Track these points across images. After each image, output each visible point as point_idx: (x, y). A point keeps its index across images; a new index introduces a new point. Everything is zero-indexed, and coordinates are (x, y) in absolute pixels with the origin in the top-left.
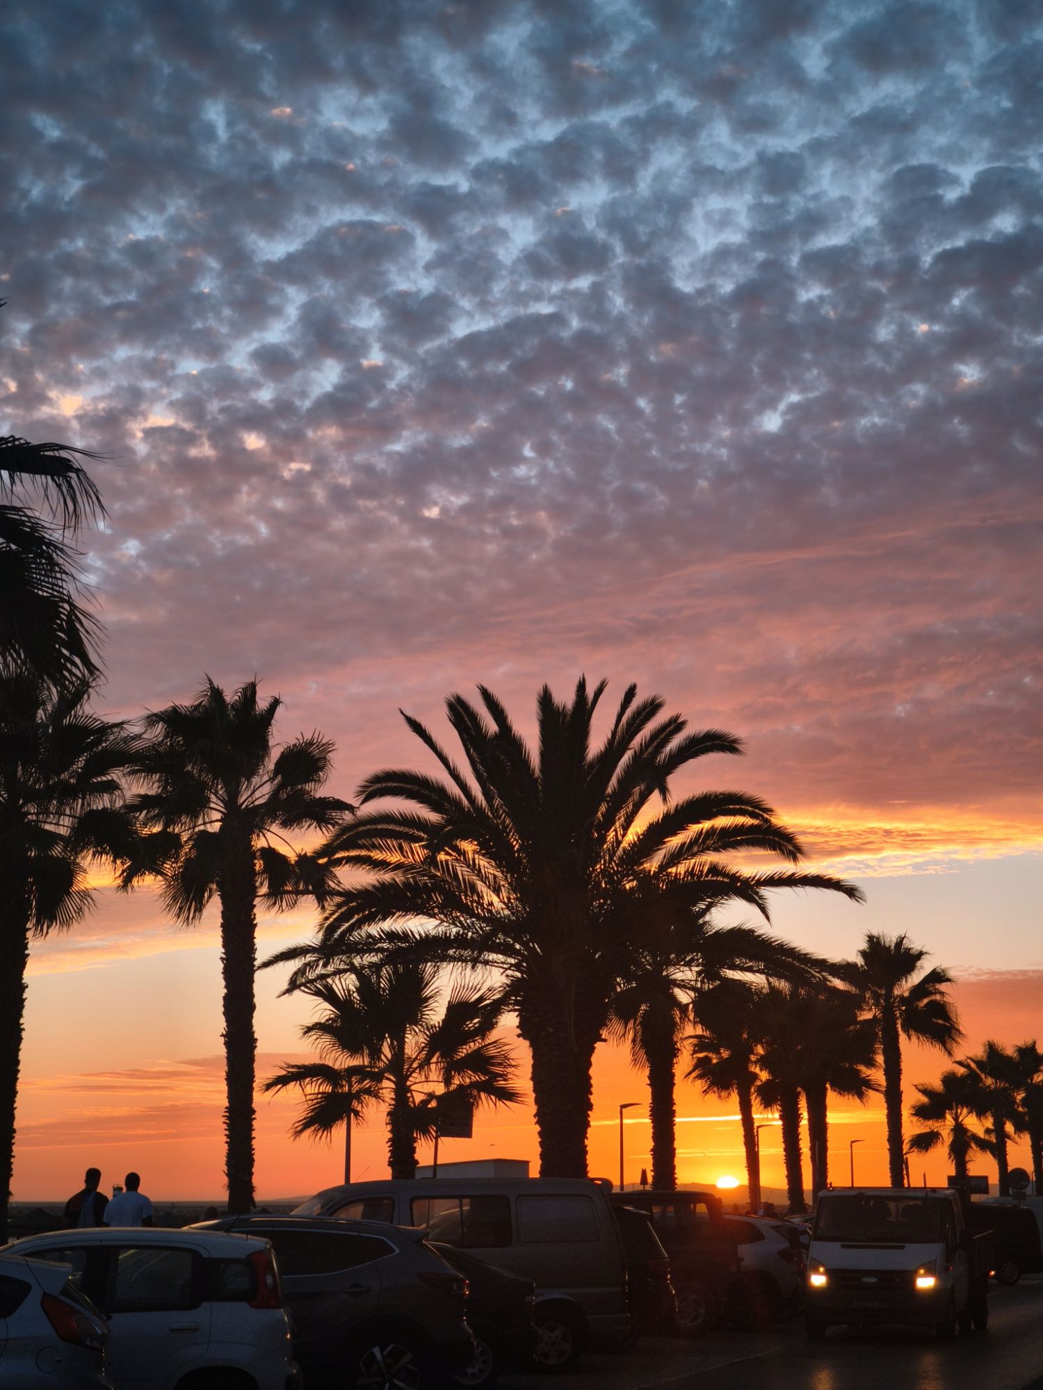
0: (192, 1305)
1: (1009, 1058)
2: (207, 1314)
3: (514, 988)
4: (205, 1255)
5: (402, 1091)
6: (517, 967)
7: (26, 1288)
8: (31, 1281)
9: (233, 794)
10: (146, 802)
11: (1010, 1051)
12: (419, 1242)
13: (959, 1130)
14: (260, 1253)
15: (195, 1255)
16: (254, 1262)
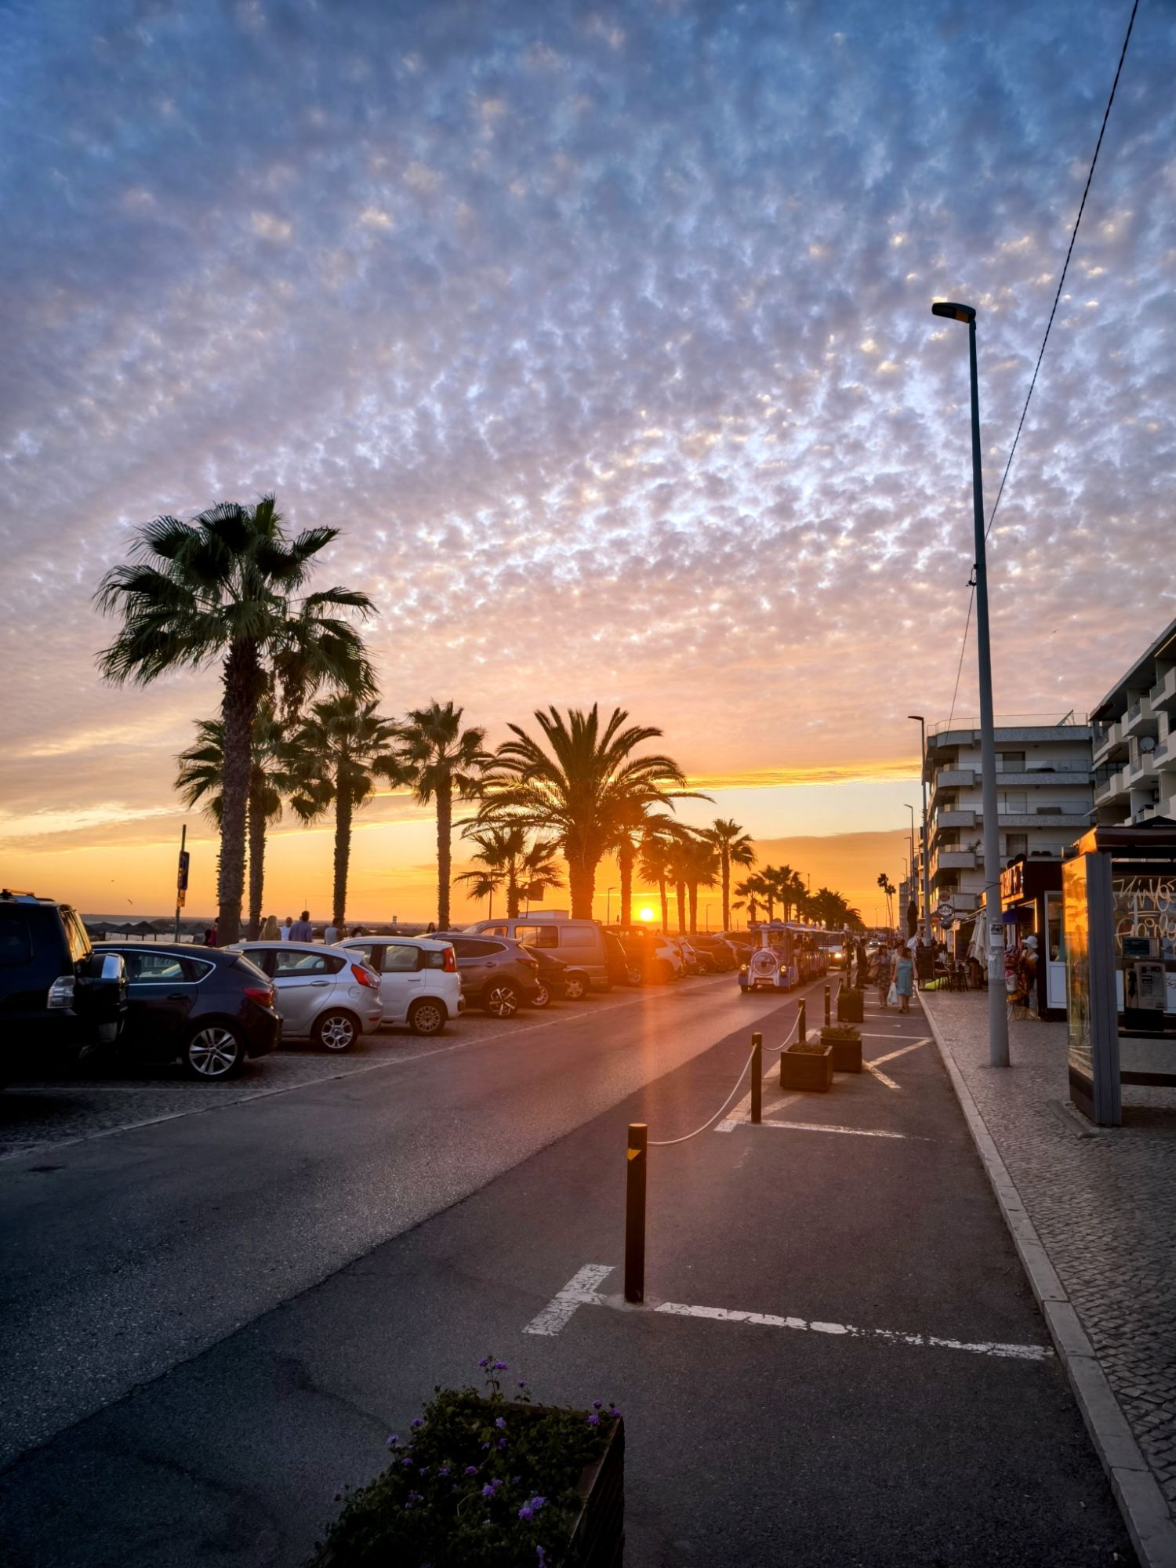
0: (418, 970)
1: (776, 872)
2: (426, 974)
3: (563, 838)
4: (424, 949)
5: (513, 881)
6: (564, 829)
7: (344, 962)
8: (347, 959)
9: (442, 750)
10: (404, 752)
11: (777, 869)
12: (517, 945)
13: (754, 901)
14: (447, 949)
15: (419, 949)
16: (445, 953)
